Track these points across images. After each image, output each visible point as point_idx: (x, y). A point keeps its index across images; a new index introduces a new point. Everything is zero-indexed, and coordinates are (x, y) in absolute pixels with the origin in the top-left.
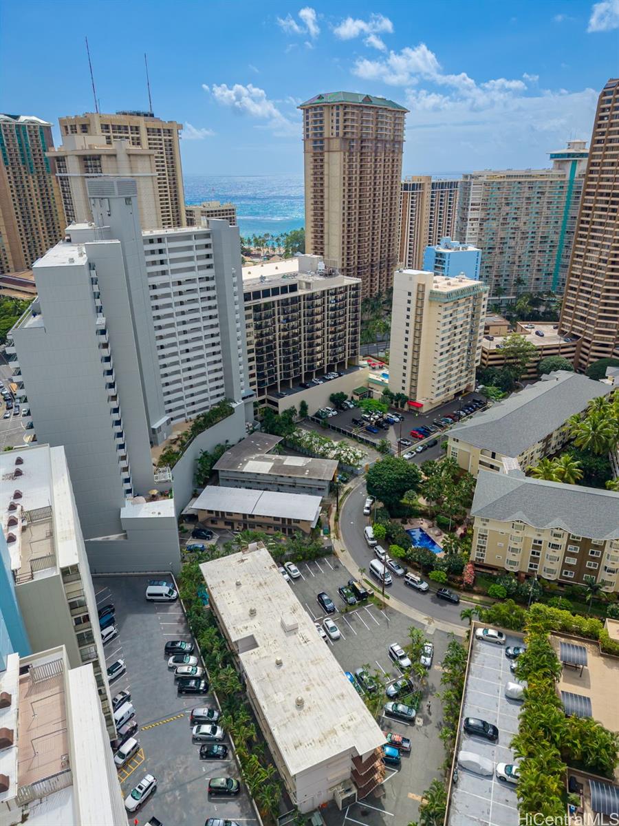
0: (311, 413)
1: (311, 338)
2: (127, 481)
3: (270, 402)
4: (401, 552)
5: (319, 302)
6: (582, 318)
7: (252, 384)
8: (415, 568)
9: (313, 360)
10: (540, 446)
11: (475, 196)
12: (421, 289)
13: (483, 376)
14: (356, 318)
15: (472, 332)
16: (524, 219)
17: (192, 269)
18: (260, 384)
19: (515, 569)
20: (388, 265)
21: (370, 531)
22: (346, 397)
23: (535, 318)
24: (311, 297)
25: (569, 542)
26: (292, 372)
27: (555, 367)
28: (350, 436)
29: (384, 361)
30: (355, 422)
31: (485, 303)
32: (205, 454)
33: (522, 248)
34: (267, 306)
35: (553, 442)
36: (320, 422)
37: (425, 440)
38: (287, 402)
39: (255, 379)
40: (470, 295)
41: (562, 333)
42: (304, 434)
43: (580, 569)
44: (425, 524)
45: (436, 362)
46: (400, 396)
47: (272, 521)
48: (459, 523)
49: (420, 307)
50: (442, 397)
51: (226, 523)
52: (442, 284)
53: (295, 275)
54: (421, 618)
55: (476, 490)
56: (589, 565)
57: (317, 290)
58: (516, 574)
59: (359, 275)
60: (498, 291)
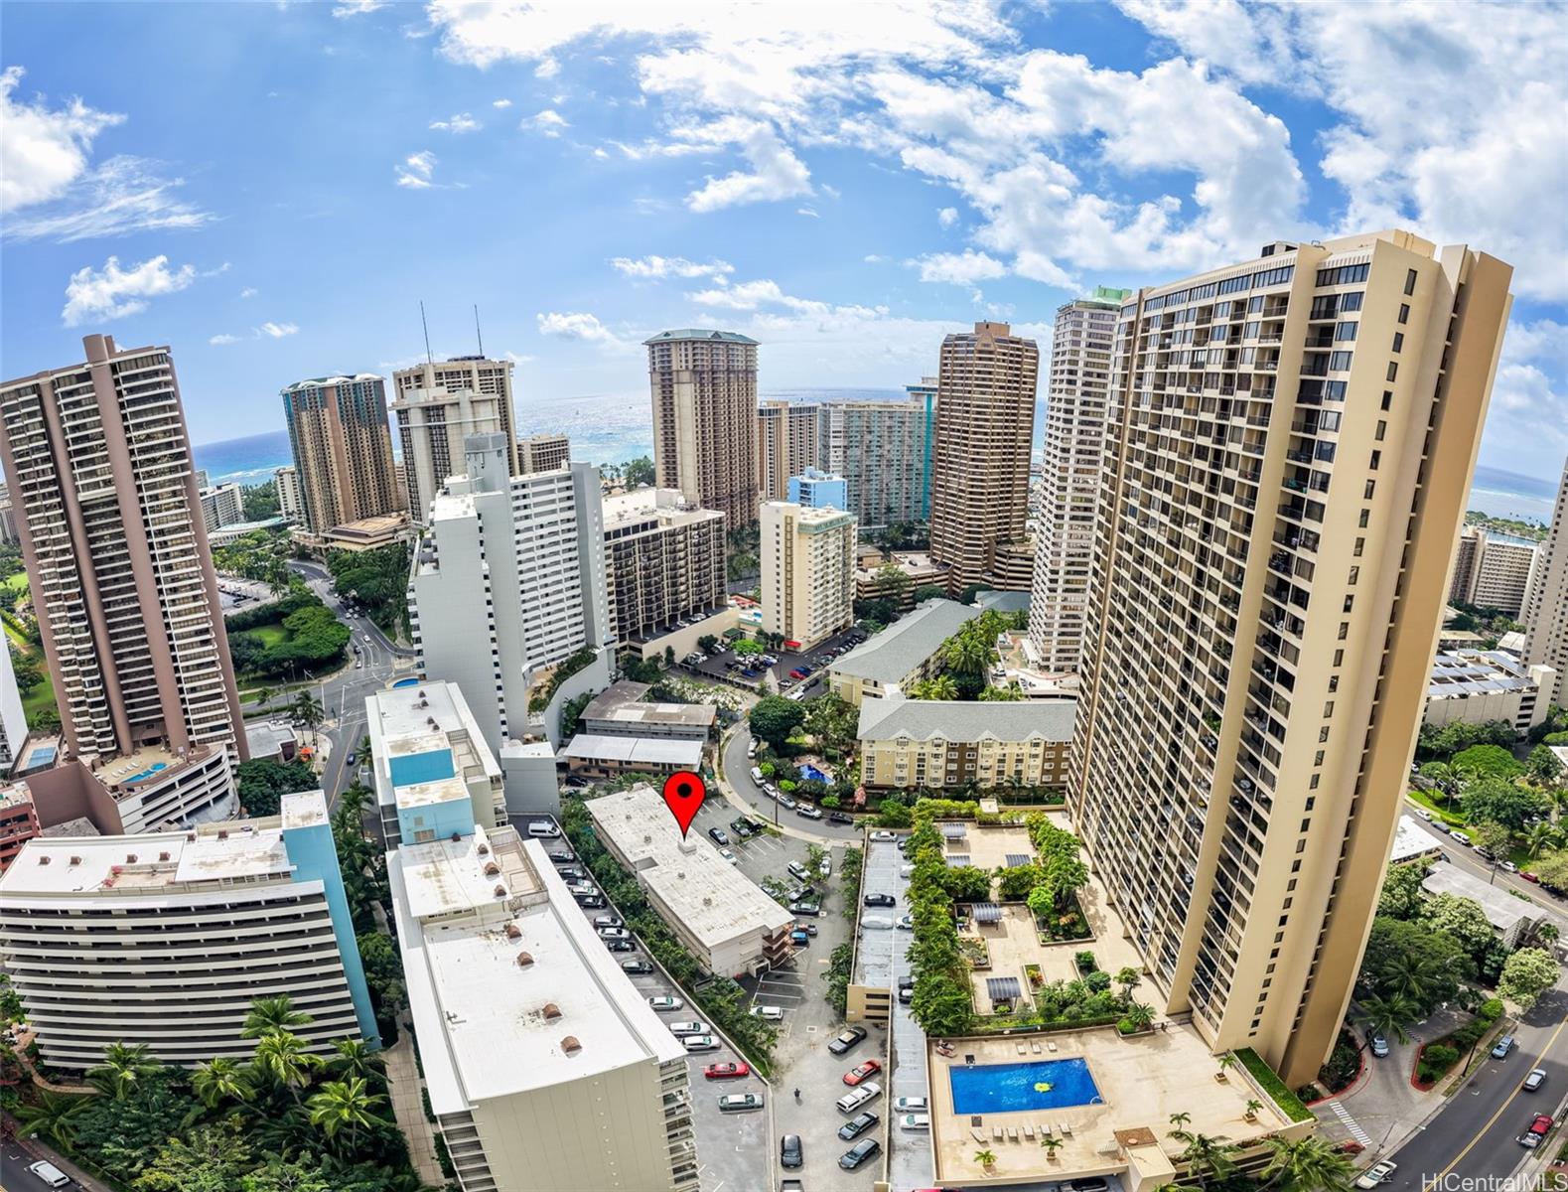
0: (678, 659)
1: (675, 577)
2: (504, 723)
3: (632, 648)
4: (791, 786)
5: (681, 538)
6: (951, 546)
7: (612, 629)
8: (807, 800)
9: (677, 601)
10: (919, 671)
11: (836, 423)
12: (789, 521)
13: (860, 609)
14: (721, 554)
15: (845, 565)
16: (887, 447)
17: (554, 512)
18: (621, 628)
19: (905, 784)
20: (749, 493)
21: (757, 772)
22: (716, 640)
23: (908, 547)
24: (673, 534)
25: (949, 750)
26: (655, 614)
27: (929, 596)
28: (725, 681)
29: (756, 600)
30: (729, 667)
31: (855, 533)
32: (570, 702)
33: (889, 477)
34: (628, 544)
35: (932, 668)
36: (690, 669)
37: (806, 681)
38: (652, 648)
39: (615, 623)
40: (840, 526)
41: (934, 561)
42: (675, 683)
43: (960, 773)
44: (813, 760)
45: (811, 596)
46: (775, 636)
47: (651, 767)
48: (848, 754)
49: (789, 540)
50: (820, 634)
51: (601, 771)
52: (810, 516)
53: (653, 511)
54: (816, 839)
55: (861, 721)
56: (968, 767)
57: (677, 525)
58: (906, 789)
59: (717, 507)
60: (868, 522)
